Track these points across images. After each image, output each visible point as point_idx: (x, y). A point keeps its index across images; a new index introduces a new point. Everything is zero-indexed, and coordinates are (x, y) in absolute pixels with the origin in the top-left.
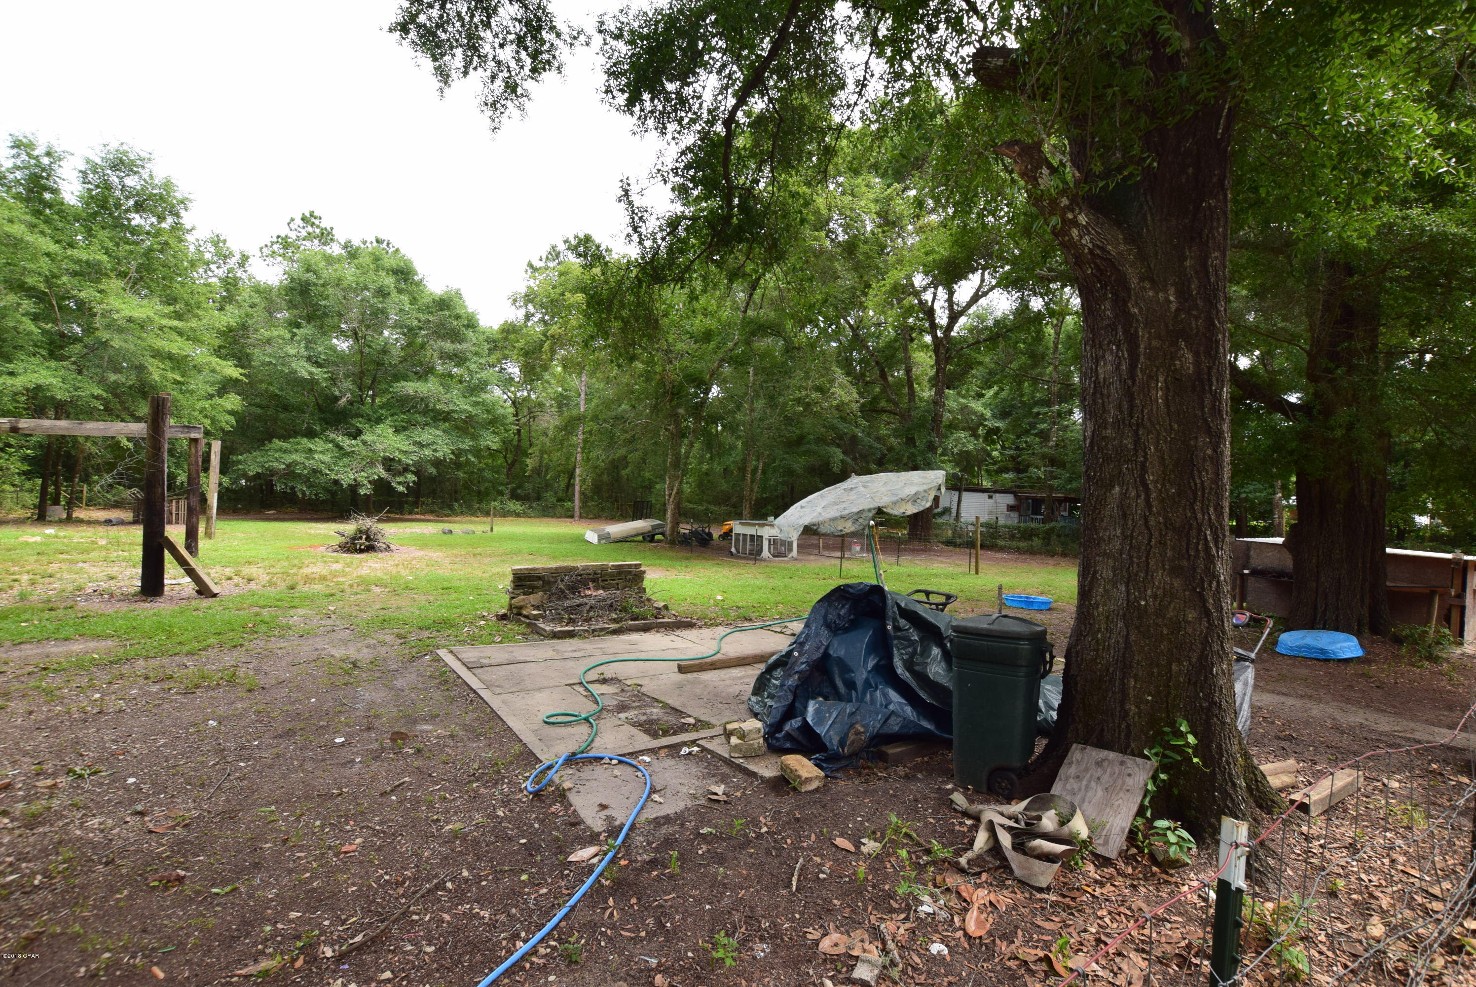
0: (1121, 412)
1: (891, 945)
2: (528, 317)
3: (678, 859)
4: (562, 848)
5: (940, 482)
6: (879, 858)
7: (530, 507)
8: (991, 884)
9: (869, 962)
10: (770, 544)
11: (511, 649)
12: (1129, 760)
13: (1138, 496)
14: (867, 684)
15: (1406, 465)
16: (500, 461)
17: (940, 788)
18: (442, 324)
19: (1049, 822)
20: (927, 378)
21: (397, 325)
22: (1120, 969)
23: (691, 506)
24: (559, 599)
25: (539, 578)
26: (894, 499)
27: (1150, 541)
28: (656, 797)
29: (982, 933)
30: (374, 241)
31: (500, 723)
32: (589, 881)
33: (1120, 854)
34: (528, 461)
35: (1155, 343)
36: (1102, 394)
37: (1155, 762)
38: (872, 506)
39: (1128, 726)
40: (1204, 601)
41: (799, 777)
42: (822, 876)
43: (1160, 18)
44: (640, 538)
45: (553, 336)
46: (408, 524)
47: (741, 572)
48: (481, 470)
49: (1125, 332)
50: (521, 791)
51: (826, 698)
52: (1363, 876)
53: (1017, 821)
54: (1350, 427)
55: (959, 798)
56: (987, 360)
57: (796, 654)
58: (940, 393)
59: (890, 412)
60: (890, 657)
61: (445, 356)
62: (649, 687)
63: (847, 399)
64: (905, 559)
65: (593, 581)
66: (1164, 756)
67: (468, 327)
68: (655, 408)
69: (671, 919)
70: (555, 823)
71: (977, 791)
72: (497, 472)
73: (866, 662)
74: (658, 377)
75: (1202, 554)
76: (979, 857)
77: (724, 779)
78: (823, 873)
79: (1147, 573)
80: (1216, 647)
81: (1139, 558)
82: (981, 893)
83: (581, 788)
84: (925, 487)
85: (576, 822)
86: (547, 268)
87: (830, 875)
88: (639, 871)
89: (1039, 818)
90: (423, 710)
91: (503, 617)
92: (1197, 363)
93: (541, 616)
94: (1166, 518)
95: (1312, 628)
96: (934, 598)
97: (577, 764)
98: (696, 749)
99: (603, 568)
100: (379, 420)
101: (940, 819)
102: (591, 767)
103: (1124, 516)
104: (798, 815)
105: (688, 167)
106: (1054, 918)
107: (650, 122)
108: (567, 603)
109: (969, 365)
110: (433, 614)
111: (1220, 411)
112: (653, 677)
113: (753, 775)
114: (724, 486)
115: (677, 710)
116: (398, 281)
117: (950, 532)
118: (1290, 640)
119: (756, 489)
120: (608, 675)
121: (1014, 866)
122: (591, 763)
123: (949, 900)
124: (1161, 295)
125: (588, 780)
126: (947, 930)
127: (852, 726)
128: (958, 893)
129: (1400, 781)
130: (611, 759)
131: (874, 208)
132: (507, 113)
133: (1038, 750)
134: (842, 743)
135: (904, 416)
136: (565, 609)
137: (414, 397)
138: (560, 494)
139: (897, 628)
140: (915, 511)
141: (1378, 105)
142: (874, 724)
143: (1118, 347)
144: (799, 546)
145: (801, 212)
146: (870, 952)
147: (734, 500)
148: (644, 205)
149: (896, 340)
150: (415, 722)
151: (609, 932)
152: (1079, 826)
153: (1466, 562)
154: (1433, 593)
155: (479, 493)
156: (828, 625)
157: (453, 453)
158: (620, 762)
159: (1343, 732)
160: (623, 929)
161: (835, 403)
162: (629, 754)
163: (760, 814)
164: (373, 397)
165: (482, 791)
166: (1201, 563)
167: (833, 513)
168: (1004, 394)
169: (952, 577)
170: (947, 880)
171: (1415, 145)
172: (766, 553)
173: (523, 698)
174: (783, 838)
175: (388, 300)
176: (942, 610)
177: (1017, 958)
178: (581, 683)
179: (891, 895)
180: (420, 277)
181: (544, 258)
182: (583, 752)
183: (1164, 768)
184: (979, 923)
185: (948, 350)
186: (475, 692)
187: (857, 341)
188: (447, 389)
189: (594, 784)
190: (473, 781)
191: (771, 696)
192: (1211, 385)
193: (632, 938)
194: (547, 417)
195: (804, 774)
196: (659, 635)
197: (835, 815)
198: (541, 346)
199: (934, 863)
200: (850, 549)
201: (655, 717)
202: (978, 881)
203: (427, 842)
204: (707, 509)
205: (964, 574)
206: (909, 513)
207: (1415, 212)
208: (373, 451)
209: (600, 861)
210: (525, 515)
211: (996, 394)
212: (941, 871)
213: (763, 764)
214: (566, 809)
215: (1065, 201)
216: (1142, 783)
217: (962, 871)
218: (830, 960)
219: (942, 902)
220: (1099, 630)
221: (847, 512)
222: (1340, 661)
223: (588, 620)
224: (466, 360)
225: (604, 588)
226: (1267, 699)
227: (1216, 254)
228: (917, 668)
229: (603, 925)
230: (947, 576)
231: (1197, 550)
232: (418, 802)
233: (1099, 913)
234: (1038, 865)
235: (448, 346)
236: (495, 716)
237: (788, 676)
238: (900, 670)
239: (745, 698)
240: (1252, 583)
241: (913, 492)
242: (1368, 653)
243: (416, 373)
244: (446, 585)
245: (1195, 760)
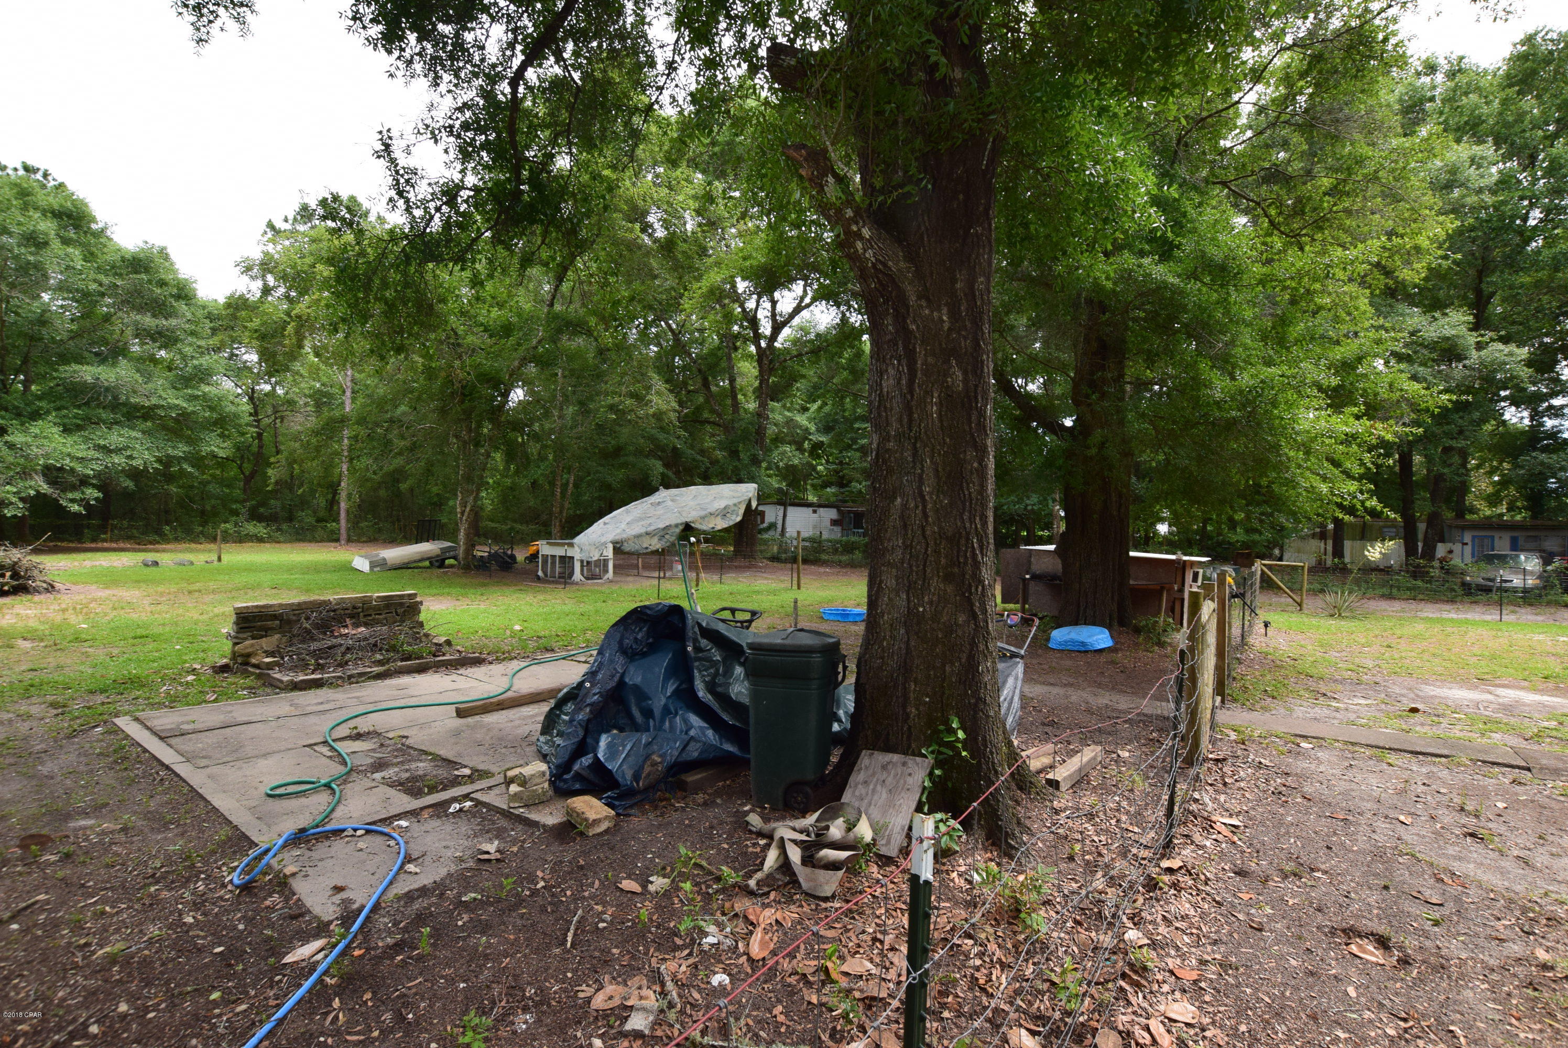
0: (902, 425)
1: (670, 985)
2: (266, 291)
3: (430, 936)
4: (276, 949)
5: (751, 495)
6: (667, 894)
7: (279, 529)
8: (779, 902)
9: (644, 1009)
10: (582, 566)
11: (229, 708)
12: (910, 760)
13: (917, 507)
14: (666, 711)
15: (1150, 481)
16: (233, 472)
17: (737, 811)
18: (137, 292)
19: (836, 831)
20: (751, 389)
21: (61, 288)
22: (892, 963)
23: (493, 525)
24: (303, 641)
25: (275, 617)
26: (703, 513)
27: (926, 550)
28: (411, 867)
29: (765, 953)
30: (19, 166)
31: (202, 804)
32: (307, 985)
33: (900, 851)
34: (270, 472)
35: (930, 360)
36: (885, 407)
37: (931, 759)
38: (679, 521)
39: (910, 727)
40: (972, 605)
41: (586, 820)
42: (601, 925)
43: (929, 41)
44: (427, 563)
45: (299, 317)
46: (89, 555)
47: (548, 597)
48: (204, 483)
49: (905, 348)
50: (224, 886)
51: (621, 730)
52: (1096, 839)
53: (808, 835)
54: (1102, 445)
55: (755, 820)
56: (812, 373)
57: (588, 685)
58: (763, 405)
59: (714, 423)
60: (691, 680)
61: (142, 333)
62: (417, 738)
63: (664, 407)
64: (729, 577)
65: (352, 616)
66: (940, 753)
67: (178, 297)
68: (443, 412)
69: (414, 1007)
70: (269, 919)
71: (773, 809)
72: (228, 486)
73: (664, 687)
74: (443, 374)
75: (970, 561)
76: (770, 876)
77: (499, 834)
78: (604, 921)
79: (924, 581)
80: (982, 647)
81: (918, 566)
82: (768, 912)
83: (311, 871)
84: (736, 501)
85: (299, 912)
86: (294, 232)
87: (611, 923)
88: (379, 959)
89: (827, 828)
90: (81, 800)
91: (224, 669)
92: (965, 381)
93: (277, 664)
94: (940, 528)
95: (1076, 624)
96: (740, 616)
97: (309, 841)
98: (468, 804)
99: (365, 601)
100: (35, 416)
101: (734, 843)
102: (328, 843)
103: (905, 526)
104: (582, 862)
105: (466, 126)
106: (837, 925)
107: (418, 67)
108: (314, 646)
109: (794, 378)
110: (113, 672)
111: (984, 427)
112: (422, 726)
113: (535, 824)
114: (531, 502)
115: (450, 762)
116: (61, 227)
117: (775, 548)
118: (1060, 635)
119: (567, 505)
120: (363, 728)
121: (801, 880)
122: (328, 838)
123: (736, 926)
124: (935, 314)
125: (321, 860)
126: (730, 958)
127: (648, 757)
128: (746, 917)
129: (1129, 751)
130: (355, 830)
131: (693, 204)
132: (218, 23)
133: (834, 759)
134: (636, 777)
135: (727, 428)
136: (313, 654)
137: (94, 386)
138: (322, 514)
139: (698, 649)
140: (725, 526)
141: (1114, 161)
142: (671, 751)
143: (899, 361)
144: (615, 566)
145: (604, 197)
146: (646, 998)
147: (544, 517)
148: (411, 166)
149: (719, 348)
150: (68, 817)
151: (330, 1041)
152: (865, 831)
153: (1185, 561)
154: (1162, 588)
155: (203, 513)
156: (623, 651)
157: (159, 460)
158: (368, 832)
159: (1093, 713)
160: (349, 1033)
161: (651, 411)
162: (380, 821)
163: (537, 868)
164: (27, 384)
165: (165, 894)
166: (969, 569)
167: (638, 529)
168: (827, 409)
169: (774, 593)
170: (736, 905)
171: (1139, 200)
172: (577, 576)
173: (240, 768)
174: (563, 890)
175: (46, 253)
176: (748, 628)
177: (797, 973)
178: (325, 743)
179: (676, 933)
180: (101, 225)
181: (291, 217)
182: (317, 826)
183: (939, 764)
184: (763, 944)
185: (771, 361)
186: (168, 768)
187: (680, 347)
188: (149, 378)
189: (329, 863)
190: (150, 884)
191: (560, 734)
192: (977, 403)
193: (361, 1042)
194: (300, 418)
195: (592, 816)
196: (437, 676)
197: (623, 857)
198: (284, 329)
199: (723, 890)
200: (671, 569)
201: (421, 773)
202: (766, 901)
203: (64, 978)
204: (512, 529)
205: (786, 590)
206: (719, 527)
207: (1146, 261)
208: (27, 458)
209: (326, 956)
210: (271, 539)
211: (820, 408)
212: (730, 897)
213: (547, 810)
214: (287, 900)
215: (849, 213)
216: (920, 780)
217: (751, 893)
218: (604, 1015)
219: (728, 930)
220: (884, 638)
221: (652, 528)
222: (1096, 651)
223: (343, 664)
224: (176, 340)
225: (366, 625)
226: (1037, 690)
227: (982, 279)
228: (719, 689)
229: (322, 1034)
230: (769, 593)
231: (966, 557)
232: (56, 926)
233: (878, 913)
234: (822, 875)
235: (148, 321)
236: (196, 795)
237: (578, 710)
238: (702, 693)
239: (534, 739)
240: (1033, 587)
241: (723, 506)
242: (1116, 643)
243: (97, 354)
244: (140, 632)
245: (964, 754)
